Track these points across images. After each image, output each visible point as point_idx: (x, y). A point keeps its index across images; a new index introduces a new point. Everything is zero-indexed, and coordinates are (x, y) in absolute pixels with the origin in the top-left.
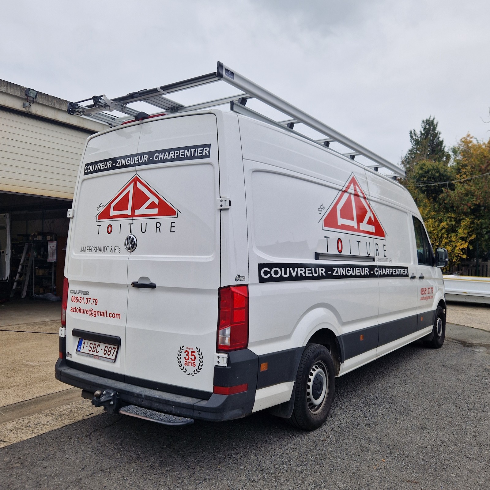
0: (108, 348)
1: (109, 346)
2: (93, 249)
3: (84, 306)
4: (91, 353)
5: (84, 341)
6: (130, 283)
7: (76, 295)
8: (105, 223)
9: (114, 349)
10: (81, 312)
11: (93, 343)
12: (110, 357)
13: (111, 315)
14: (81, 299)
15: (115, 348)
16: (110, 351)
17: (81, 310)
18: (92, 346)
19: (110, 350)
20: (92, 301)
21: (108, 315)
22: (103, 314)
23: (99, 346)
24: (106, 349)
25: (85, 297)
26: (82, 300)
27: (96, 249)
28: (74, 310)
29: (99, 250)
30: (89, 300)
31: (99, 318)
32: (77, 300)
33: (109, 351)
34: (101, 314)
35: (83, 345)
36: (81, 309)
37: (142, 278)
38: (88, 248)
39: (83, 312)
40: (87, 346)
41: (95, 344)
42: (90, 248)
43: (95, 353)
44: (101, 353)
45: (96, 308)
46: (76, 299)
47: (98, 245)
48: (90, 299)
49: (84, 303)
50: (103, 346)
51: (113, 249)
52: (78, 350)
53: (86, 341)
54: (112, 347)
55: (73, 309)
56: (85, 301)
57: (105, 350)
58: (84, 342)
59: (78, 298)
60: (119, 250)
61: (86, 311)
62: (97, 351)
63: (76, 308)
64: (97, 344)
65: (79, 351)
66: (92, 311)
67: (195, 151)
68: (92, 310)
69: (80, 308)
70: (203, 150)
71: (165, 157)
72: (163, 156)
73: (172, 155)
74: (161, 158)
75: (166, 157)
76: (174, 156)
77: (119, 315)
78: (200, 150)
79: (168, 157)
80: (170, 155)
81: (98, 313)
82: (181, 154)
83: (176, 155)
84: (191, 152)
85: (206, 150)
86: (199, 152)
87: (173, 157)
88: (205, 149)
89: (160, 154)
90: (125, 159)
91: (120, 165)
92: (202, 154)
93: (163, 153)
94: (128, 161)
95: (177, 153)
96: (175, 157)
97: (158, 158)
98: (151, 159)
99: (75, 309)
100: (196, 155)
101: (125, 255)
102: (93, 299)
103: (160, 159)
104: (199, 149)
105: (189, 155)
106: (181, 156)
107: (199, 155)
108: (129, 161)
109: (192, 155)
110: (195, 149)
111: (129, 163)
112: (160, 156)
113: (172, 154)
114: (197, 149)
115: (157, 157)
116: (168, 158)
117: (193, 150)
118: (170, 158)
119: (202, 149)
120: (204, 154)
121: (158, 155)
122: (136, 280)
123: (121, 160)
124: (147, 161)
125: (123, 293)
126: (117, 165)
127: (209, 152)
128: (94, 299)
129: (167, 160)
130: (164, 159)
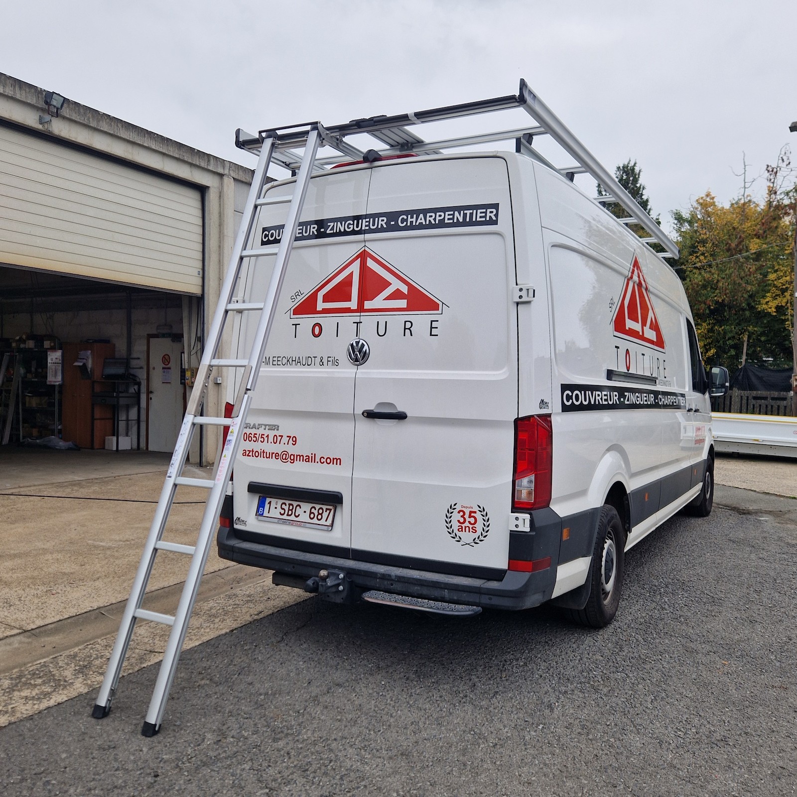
0: (317, 509)
1: (318, 506)
2: (285, 361)
3: (269, 447)
4: (285, 517)
5: (268, 500)
6: (359, 411)
7: (253, 431)
8: (307, 322)
9: (328, 511)
10: (265, 456)
11: (287, 502)
12: (323, 522)
13: (323, 460)
14: (264, 437)
15: (330, 510)
16: (321, 514)
17: (265, 454)
18: (286, 508)
19: (321, 511)
20: (285, 439)
21: (318, 459)
22: (308, 459)
23: (298, 507)
24: (313, 510)
25: (272, 434)
26: (266, 439)
27: (290, 360)
28: (251, 454)
29: (298, 361)
30: (279, 438)
31: (299, 466)
32: (255, 439)
33: (319, 514)
34: (305, 458)
35: (267, 506)
36: (264, 452)
37: (380, 404)
38: (275, 359)
39: (268, 456)
40: (275, 507)
41: (290, 505)
42: (279, 359)
43: (293, 518)
44: (304, 517)
45: (292, 450)
46: (252, 436)
47: (295, 355)
48: (282, 436)
49: (269, 442)
50: (306, 507)
51: (325, 361)
52: (259, 514)
53: (274, 501)
54: (324, 507)
55: (247, 453)
56: (271, 439)
57: (311, 513)
58: (270, 503)
59: (257, 436)
60: (336, 363)
61: (274, 455)
62: (297, 515)
63: (253, 451)
64: (295, 504)
65: (262, 515)
66: (286, 455)
67: (471, 214)
68: (286, 453)
69: (262, 451)
70: (486, 213)
71: (419, 221)
72: (414, 220)
73: (431, 219)
74: (411, 222)
75: (421, 221)
76: (435, 219)
77: (339, 460)
78: (481, 213)
79: (423, 221)
80: (428, 219)
81: (298, 457)
82: (447, 217)
83: (438, 218)
84: (465, 215)
85: (491, 212)
86: (478, 215)
87: (433, 222)
88: (489, 210)
89: (409, 216)
90: (343, 223)
91: (335, 231)
92: (484, 219)
93: (415, 216)
94: (350, 226)
95: (440, 216)
96: (437, 222)
97: (405, 223)
98: (393, 223)
99: (251, 452)
100: (474, 220)
101: (347, 370)
102: (288, 437)
103: (409, 224)
104: (479, 211)
105: (461, 220)
106: (446, 221)
107: (478, 219)
108: (352, 226)
109: (468, 220)
110: (471, 211)
111: (351, 229)
112: (409, 220)
113: (431, 216)
114: (475, 211)
115: (403, 221)
116: (424, 223)
117: (468, 212)
118: (427, 223)
119: (484, 210)
120: (488, 219)
121: (405, 217)
122: (371, 407)
123: (336, 223)
124: (385, 226)
125: (347, 427)
126: (328, 232)
127: (496, 215)
128: (290, 437)
129: (421, 227)
130: (417, 224)
